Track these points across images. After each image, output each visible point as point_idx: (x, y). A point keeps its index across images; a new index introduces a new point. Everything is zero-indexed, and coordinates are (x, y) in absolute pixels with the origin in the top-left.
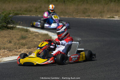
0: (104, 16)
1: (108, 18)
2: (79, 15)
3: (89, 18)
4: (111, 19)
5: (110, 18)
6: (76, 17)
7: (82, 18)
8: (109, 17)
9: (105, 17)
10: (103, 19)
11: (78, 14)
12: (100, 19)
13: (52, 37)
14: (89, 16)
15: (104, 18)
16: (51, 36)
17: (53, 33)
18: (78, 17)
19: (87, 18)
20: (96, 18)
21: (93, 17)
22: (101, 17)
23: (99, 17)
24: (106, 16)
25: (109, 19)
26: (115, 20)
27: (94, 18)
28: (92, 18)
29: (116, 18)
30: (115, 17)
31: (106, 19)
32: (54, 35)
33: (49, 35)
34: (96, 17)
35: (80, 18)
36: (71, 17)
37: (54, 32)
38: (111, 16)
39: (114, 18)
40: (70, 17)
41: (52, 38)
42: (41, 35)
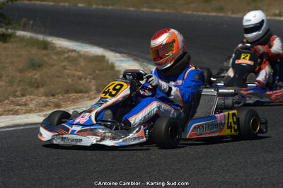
2: (192, 5)
3: (221, 14)
5: (280, 15)
6: (185, 12)
7: (200, 13)
8: (277, 12)
11: (192, 2)
13: (116, 65)
14: (221, 9)
17: (118, 55)
18: (190, 12)
19: (214, 14)
21: (233, 12)
24: (267, 10)
25: (278, 18)
27: (234, 16)
28: (229, 14)
32: (122, 59)
33: (108, 61)
35: (195, 13)
36: (170, 11)
37: (122, 50)
40: (166, 11)
41: (116, 69)
42: (84, 59)
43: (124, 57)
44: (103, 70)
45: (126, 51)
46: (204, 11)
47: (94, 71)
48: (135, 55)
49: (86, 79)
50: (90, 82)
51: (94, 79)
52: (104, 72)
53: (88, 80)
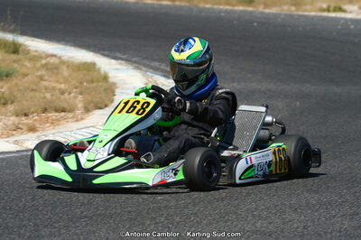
0: (305, 5)
1: (323, 10)
3: (250, 9)
4: (332, 15)
5: (328, 10)
6: (202, 5)
7: (221, 7)
8: (325, 6)
9: (308, 7)
10: (300, 13)
12: (291, 16)
13: (110, 75)
14: (250, 2)
15: (305, 11)
16: (107, 71)
17: (113, 61)
18: (208, 6)
19: (241, 8)
20: (274, 10)
21: (266, 6)
22: (293, 8)
23: (286, 7)
24: (311, 4)
25: (325, 14)
26: (346, 20)
27: (267, 11)
28: (261, 9)
29: (351, 12)
30: (346, 7)
31: (313, 14)
32: (119, 67)
33: (99, 70)
34: (275, 5)
35: (215, 7)
36: (183, 4)
37: (119, 55)
38: (333, 5)
39: (344, 11)
40: (177, 3)
41: (111, 80)
42: (68, 67)
43: (120, 64)
44: (92, 82)
45: (124, 57)
46: (228, 4)
47: (81, 83)
48: (135, 62)
49: (70, 93)
50: (75, 97)
51: (81, 94)
52: (95, 84)
53: (72, 95)
